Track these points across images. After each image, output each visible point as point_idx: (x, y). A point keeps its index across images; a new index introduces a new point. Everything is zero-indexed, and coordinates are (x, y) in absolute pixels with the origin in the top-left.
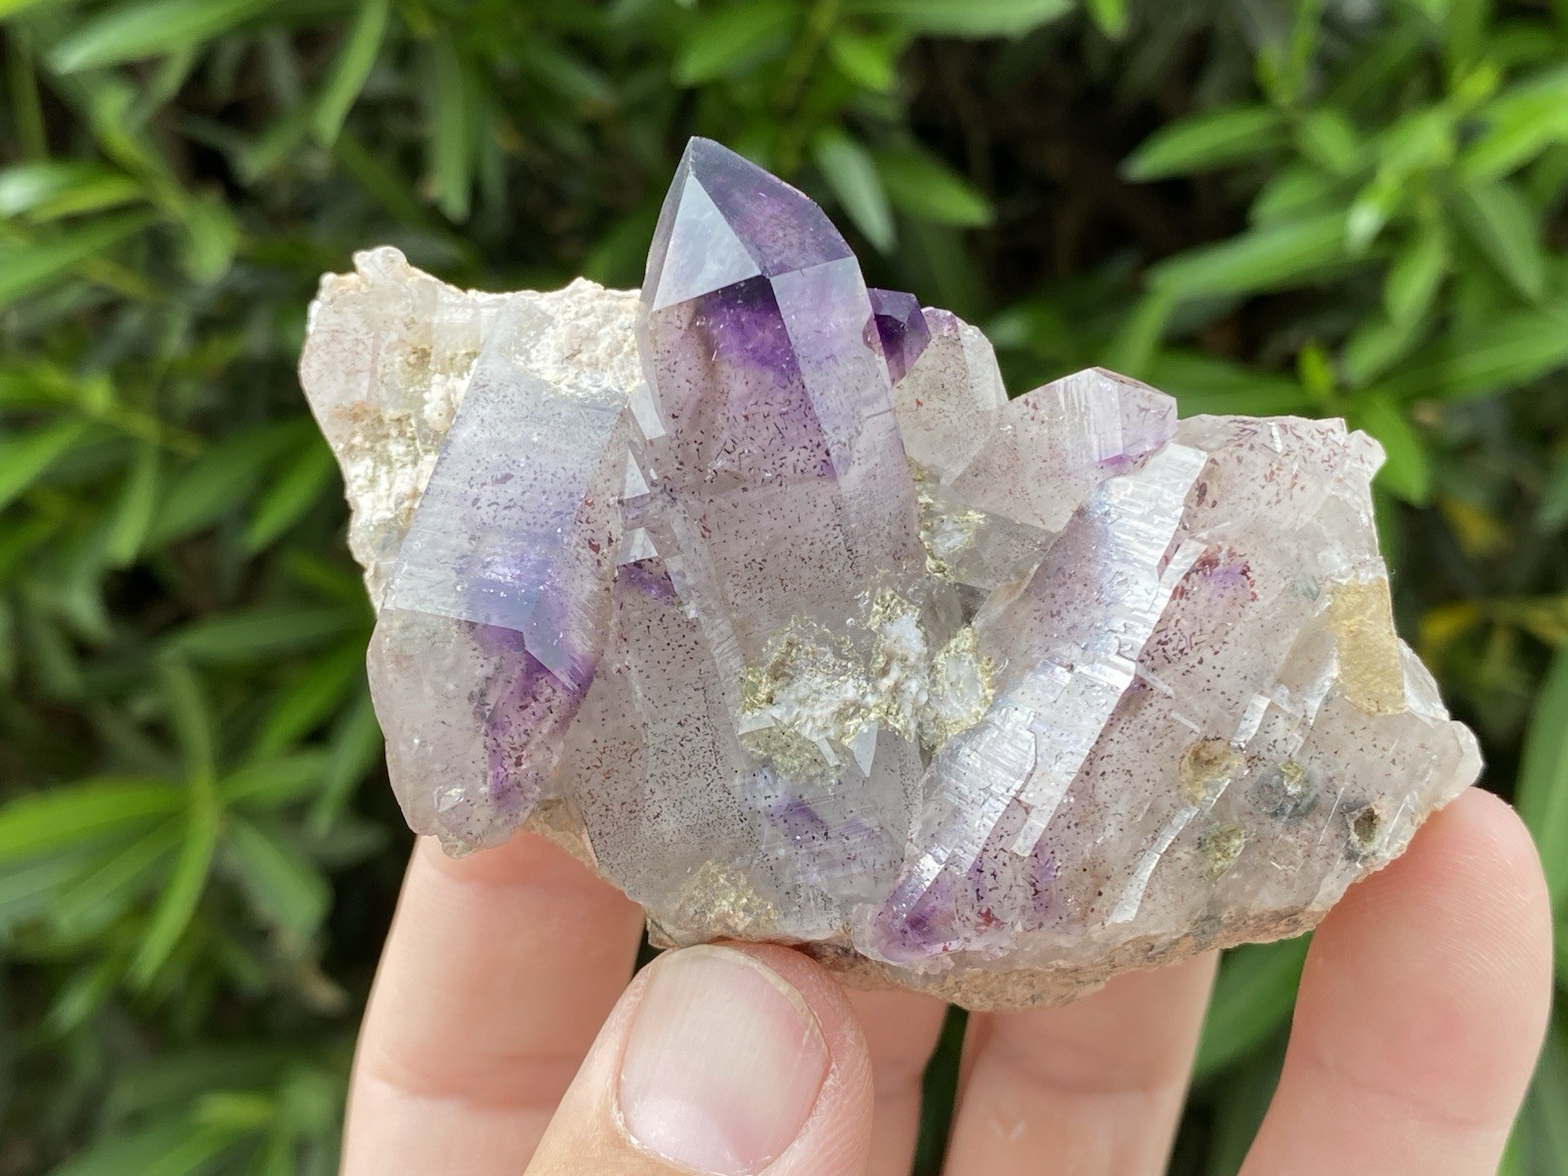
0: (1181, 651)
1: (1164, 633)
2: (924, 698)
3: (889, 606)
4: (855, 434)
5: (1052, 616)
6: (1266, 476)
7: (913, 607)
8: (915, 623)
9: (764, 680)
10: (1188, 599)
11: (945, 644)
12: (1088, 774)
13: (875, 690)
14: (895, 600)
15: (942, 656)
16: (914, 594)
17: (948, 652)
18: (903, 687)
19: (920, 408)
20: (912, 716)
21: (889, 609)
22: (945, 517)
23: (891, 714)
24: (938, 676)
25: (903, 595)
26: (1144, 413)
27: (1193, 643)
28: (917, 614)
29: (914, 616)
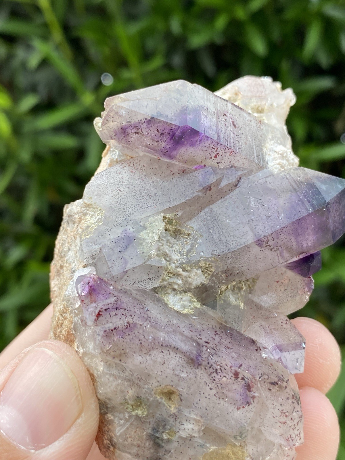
0: (214, 380)
1: (220, 371)
2: (176, 287)
3: (208, 270)
4: (271, 248)
5: (215, 332)
6: (283, 410)
7: (208, 281)
8: (202, 282)
9: (173, 227)
10: (235, 380)
11: (195, 296)
12: (162, 345)
13: (177, 267)
14: (210, 273)
15: (190, 296)
16: (213, 280)
17: (192, 298)
18: (179, 278)
19: (276, 283)
20: (169, 282)
21: (207, 271)
22: (239, 294)
23: (168, 274)
24: (183, 294)
25: (212, 276)
26: (296, 360)
27: (218, 385)
28: (205, 283)
29: (205, 281)
